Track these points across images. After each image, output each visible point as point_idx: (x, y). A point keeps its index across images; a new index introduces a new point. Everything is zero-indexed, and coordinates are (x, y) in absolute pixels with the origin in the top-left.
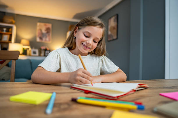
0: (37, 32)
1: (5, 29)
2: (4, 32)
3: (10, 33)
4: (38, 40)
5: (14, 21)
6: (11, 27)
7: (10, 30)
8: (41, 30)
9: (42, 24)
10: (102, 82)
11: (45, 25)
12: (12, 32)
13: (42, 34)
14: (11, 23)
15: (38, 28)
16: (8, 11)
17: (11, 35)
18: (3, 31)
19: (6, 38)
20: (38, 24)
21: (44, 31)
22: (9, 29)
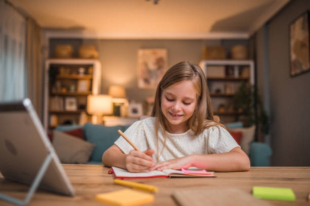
0: (140, 70)
1: (82, 70)
2: (81, 75)
3: (89, 77)
4: (141, 84)
6: (91, 66)
7: (90, 70)
8: (146, 64)
9: (148, 52)
11: (154, 53)
12: (92, 74)
13: (149, 72)
14: (92, 57)
15: (140, 61)
16: (86, 35)
17: (91, 80)
18: (78, 73)
19: (83, 86)
20: (141, 52)
21: (152, 66)
22: (88, 68)
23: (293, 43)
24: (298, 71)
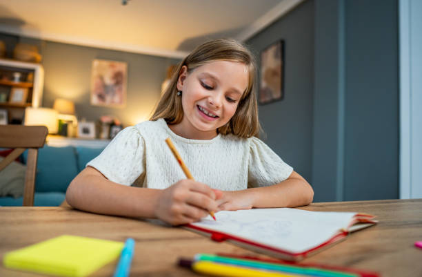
0: (93, 83)
1: (17, 76)
2: (17, 82)
3: (28, 85)
4: (95, 100)
5: (39, 57)
6: (33, 71)
7: (30, 77)
8: (101, 78)
9: (105, 64)
10: (253, 208)
11: (112, 66)
12: (33, 82)
13: (105, 86)
14: (33, 61)
15: (95, 73)
16: (26, 32)
17: (31, 90)
18: (13, 78)
19: (19, 96)
20: (96, 63)
21: (109, 81)
22: (27, 75)
23: (264, 70)
24: (268, 99)
